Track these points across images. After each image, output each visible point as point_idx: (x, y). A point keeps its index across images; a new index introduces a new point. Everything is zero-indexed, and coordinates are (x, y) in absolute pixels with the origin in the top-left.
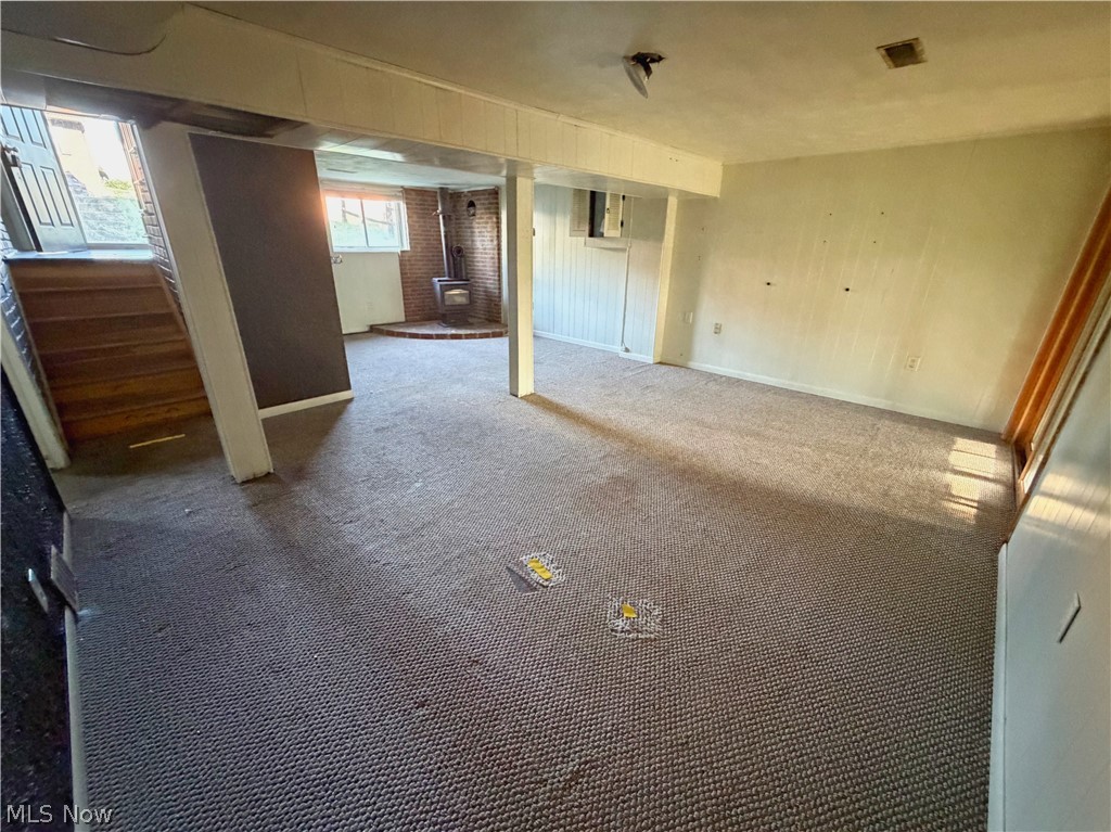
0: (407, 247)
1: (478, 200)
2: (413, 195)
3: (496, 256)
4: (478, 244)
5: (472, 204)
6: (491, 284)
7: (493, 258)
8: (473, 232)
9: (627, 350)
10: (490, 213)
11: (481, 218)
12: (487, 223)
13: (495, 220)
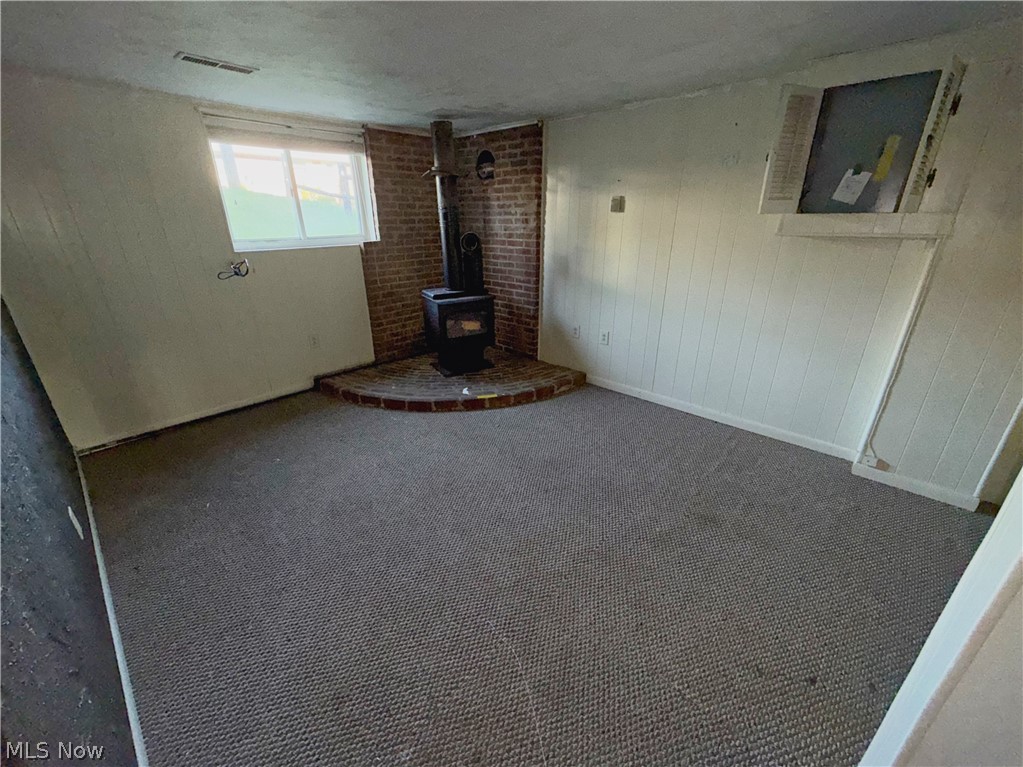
0: (374, 236)
1: (499, 149)
2: (384, 143)
3: (533, 249)
4: (497, 227)
5: (486, 158)
6: (518, 295)
7: (525, 252)
8: (487, 207)
9: (882, 465)
10: (525, 171)
11: (505, 181)
12: (515, 189)
13: (534, 183)
